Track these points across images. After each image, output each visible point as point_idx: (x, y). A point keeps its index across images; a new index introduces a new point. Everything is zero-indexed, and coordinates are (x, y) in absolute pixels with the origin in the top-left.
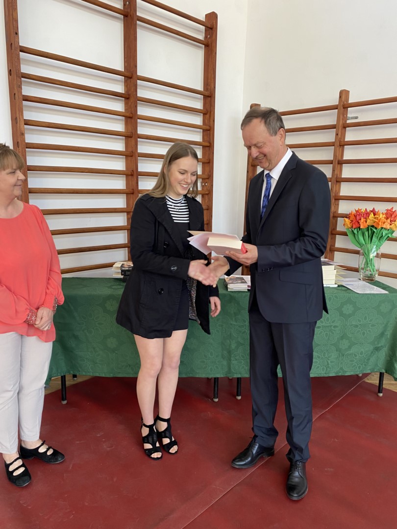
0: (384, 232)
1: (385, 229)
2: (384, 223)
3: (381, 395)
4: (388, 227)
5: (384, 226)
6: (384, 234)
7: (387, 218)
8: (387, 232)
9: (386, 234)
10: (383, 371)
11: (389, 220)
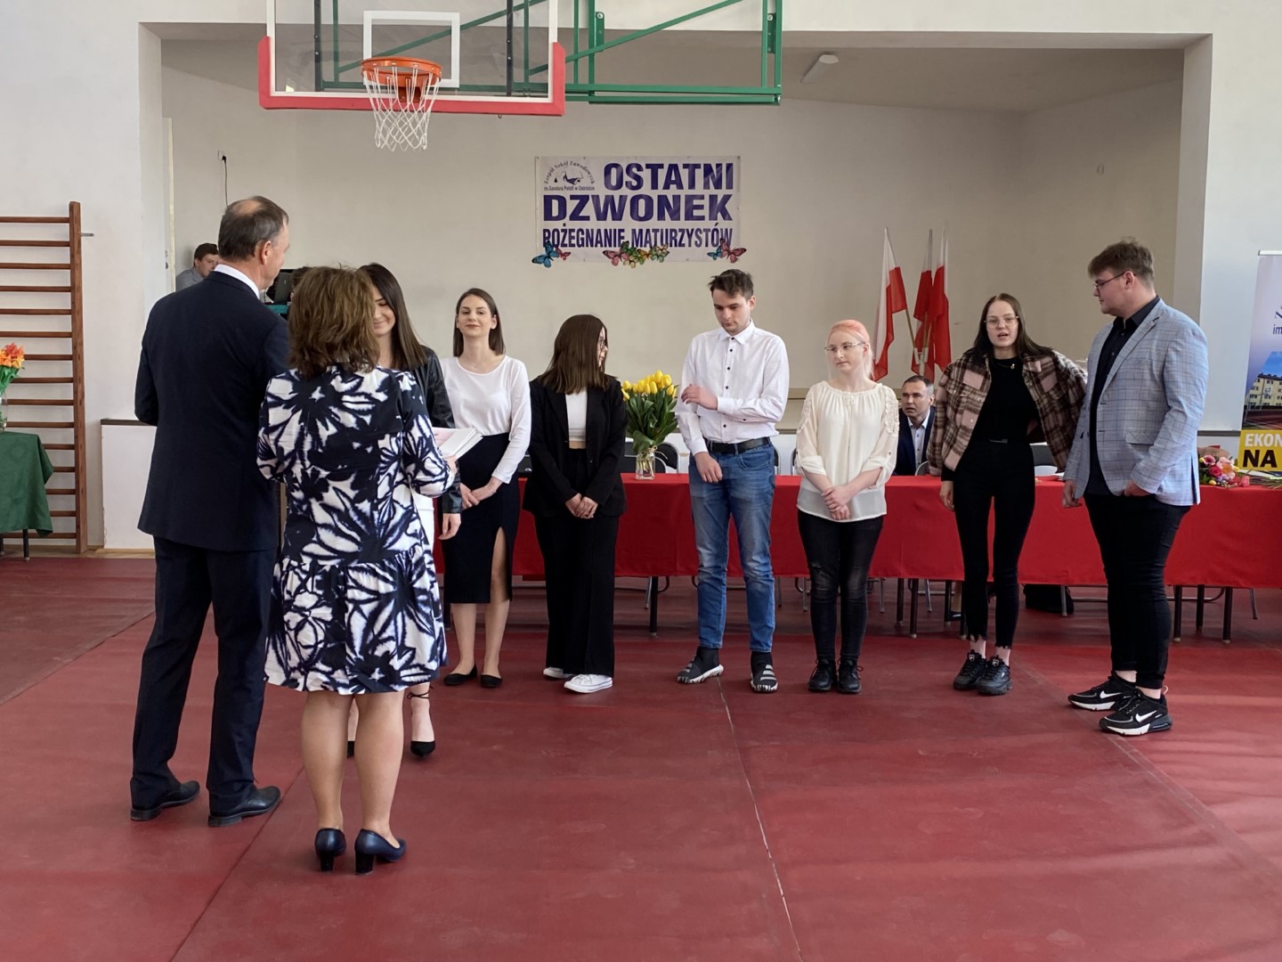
0: (7, 372)
1: (7, 367)
2: (5, 360)
3: (28, 559)
4: (10, 365)
5: (5, 364)
6: (6, 373)
7: (7, 355)
8: (9, 370)
9: (9, 373)
10: (26, 527)
11: (9, 357)
